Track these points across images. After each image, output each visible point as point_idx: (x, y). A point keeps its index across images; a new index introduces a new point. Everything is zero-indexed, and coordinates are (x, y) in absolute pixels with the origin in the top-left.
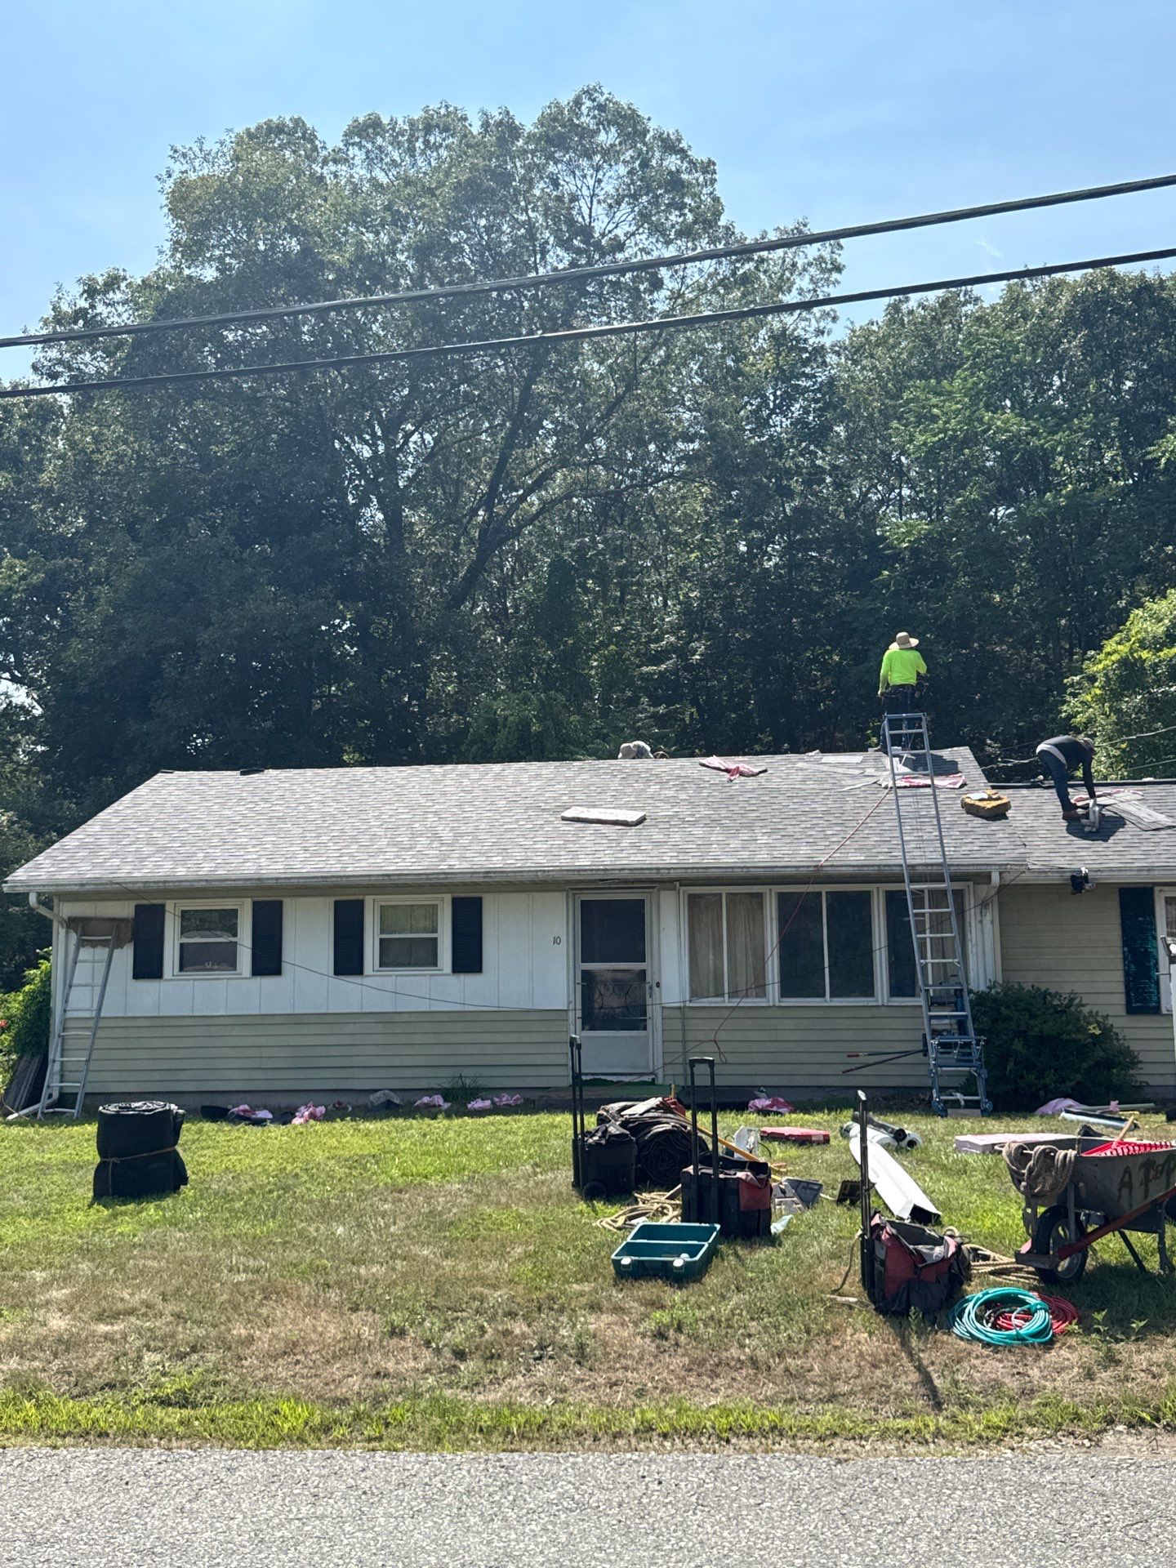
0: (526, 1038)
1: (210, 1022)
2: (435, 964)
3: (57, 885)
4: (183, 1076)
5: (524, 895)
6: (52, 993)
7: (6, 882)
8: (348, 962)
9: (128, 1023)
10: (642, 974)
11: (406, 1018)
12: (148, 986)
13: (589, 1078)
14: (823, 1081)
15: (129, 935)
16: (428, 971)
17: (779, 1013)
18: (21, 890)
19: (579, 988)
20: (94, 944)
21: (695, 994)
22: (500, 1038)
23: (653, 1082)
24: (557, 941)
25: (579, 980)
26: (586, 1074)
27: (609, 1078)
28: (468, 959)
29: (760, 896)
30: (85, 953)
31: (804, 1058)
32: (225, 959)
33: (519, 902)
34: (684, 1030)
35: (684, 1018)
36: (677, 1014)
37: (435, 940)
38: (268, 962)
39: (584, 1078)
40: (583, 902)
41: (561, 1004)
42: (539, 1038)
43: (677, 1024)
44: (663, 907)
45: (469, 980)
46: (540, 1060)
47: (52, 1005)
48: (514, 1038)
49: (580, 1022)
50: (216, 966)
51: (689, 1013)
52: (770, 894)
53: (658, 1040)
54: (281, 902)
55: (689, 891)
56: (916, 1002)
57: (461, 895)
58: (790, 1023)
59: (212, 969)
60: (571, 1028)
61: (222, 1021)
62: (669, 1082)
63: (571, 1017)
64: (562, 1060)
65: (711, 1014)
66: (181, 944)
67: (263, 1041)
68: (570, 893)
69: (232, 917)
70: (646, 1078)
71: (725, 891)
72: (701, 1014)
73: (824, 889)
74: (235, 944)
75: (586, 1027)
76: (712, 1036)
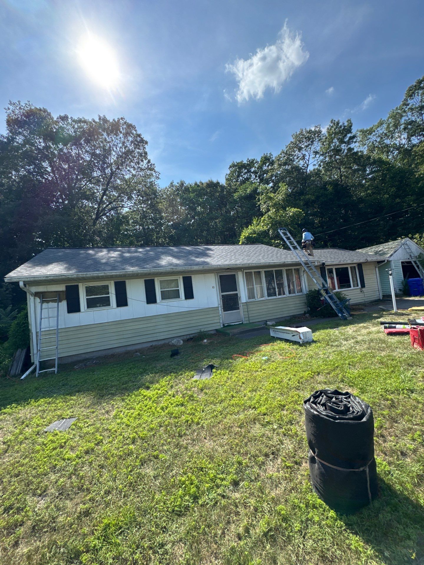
0: (208, 316)
1: (102, 325)
2: (179, 297)
3: (34, 278)
4: (93, 346)
6: (30, 323)
7: (5, 278)
8: (151, 299)
9: (67, 330)
10: (237, 294)
12: (74, 316)
13: (227, 325)
14: (278, 317)
15: (65, 297)
16: (177, 300)
17: (267, 301)
18: (15, 280)
19: (221, 300)
20: (48, 302)
21: (249, 298)
22: (201, 317)
23: (242, 323)
24: (213, 287)
25: (221, 298)
27: (232, 324)
28: (189, 295)
29: (259, 272)
30: (45, 305)
31: (274, 311)
32: (106, 302)
33: (201, 276)
34: (247, 308)
35: (247, 305)
36: (245, 304)
37: (178, 290)
38: (122, 301)
39: (225, 325)
40: (220, 276)
41: (216, 306)
42: (211, 316)
44: (239, 276)
45: (190, 301)
47: (30, 328)
48: (205, 316)
49: (223, 310)
50: (101, 305)
51: (248, 304)
52: (263, 271)
53: (242, 312)
54: (125, 281)
55: (245, 271)
56: (294, 295)
57: (185, 276)
58: (270, 303)
59: (100, 306)
60: (220, 312)
61: (107, 324)
62: (246, 322)
63: (220, 308)
64: (218, 321)
65: (253, 303)
66: (87, 299)
67: (123, 329)
68: (216, 273)
69: (106, 288)
70: (241, 323)
71: (253, 271)
72: (250, 304)
73: (274, 269)
74: (109, 297)
75: (224, 311)
76: (254, 309)
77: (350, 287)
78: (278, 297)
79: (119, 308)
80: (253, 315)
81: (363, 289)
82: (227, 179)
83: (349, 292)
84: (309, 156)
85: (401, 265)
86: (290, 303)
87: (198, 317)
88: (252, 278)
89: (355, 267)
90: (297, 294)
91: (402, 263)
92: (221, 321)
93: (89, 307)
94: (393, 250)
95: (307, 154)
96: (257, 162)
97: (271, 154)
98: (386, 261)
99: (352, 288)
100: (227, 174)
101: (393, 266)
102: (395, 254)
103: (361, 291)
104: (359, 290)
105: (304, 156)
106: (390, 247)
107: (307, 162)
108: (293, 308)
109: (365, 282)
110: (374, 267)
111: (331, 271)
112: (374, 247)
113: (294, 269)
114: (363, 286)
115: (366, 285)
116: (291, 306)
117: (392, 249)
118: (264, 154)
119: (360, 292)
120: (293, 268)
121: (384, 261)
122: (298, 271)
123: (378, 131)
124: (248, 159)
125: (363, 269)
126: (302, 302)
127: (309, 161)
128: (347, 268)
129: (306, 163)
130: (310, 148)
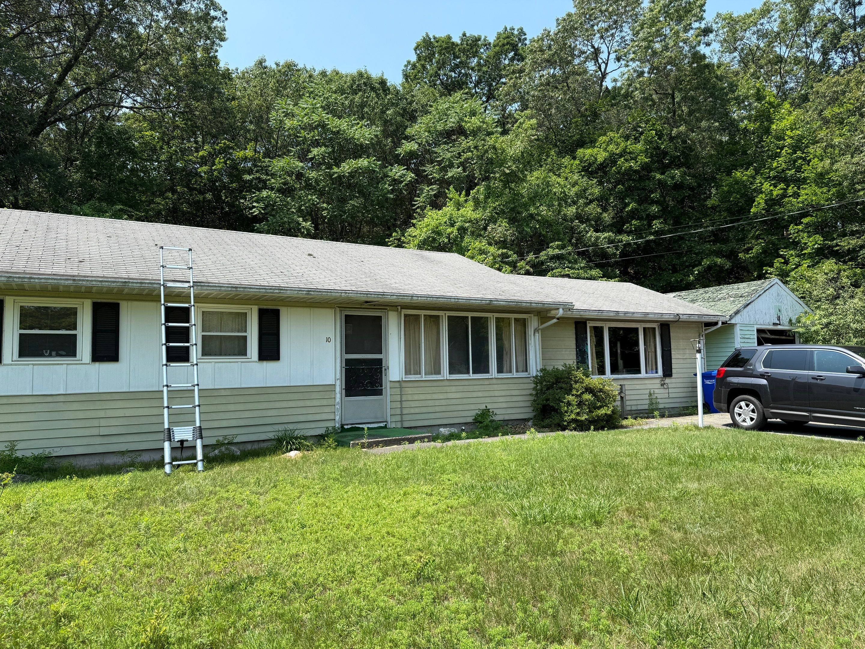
0: (308, 403)
2: (245, 354)
5: (307, 310)
8: (177, 352)
10: (380, 360)
11: (223, 393)
13: (349, 426)
14: (468, 420)
16: (240, 359)
17: (447, 383)
19: (344, 370)
21: (408, 372)
22: (290, 404)
23: (385, 427)
24: (328, 340)
25: (344, 365)
26: (347, 425)
27: (361, 426)
28: (270, 351)
29: (438, 317)
32: (66, 347)
34: (401, 395)
35: (401, 388)
36: (397, 385)
37: (245, 338)
38: (107, 350)
39: (346, 427)
40: (347, 316)
41: (330, 381)
42: (317, 403)
43: (398, 391)
44: (390, 322)
45: (270, 366)
46: (318, 417)
48: (301, 404)
49: (344, 391)
50: (54, 353)
51: (404, 385)
52: (444, 316)
53: (388, 401)
54: (118, 304)
55: (405, 312)
56: (509, 375)
57: (265, 307)
58: (454, 389)
59: (50, 355)
60: (338, 396)
61: (62, 399)
62: (393, 425)
63: (338, 389)
64: (332, 417)
65: (416, 384)
66: (21, 335)
67: (101, 414)
68: (338, 309)
69: (72, 313)
70: (382, 425)
71: (423, 313)
72: (410, 385)
73: (470, 315)
74: (75, 336)
75: (347, 396)
76: (416, 397)
77: (639, 372)
78: (472, 376)
79: (97, 365)
80: (412, 411)
81: (668, 380)
82: (406, 76)
83: (636, 382)
84: (609, 53)
85: (756, 337)
86: (497, 393)
87: (284, 404)
88: (419, 328)
89: (654, 329)
90: (515, 375)
91: (759, 331)
92: (337, 418)
93: (22, 353)
94: (743, 301)
95: (604, 48)
96: (487, 45)
97: (522, 32)
98: (720, 324)
99: (643, 374)
100: (409, 62)
101: (739, 336)
102: (746, 309)
103: (662, 385)
104: (658, 381)
105: (597, 52)
106: (739, 293)
107: (603, 66)
108: (504, 405)
109: (674, 366)
110: (697, 335)
111: (598, 332)
112: (711, 289)
113: (516, 319)
114: (668, 372)
115: (674, 371)
116: (501, 399)
117: (741, 299)
118: (506, 28)
119: (659, 386)
120: (513, 316)
121: (716, 323)
122: (523, 324)
123: (762, 24)
124: (464, 35)
125: (672, 334)
126: (525, 392)
127: (607, 65)
128: (636, 330)
129: (600, 68)
130: (613, 35)
